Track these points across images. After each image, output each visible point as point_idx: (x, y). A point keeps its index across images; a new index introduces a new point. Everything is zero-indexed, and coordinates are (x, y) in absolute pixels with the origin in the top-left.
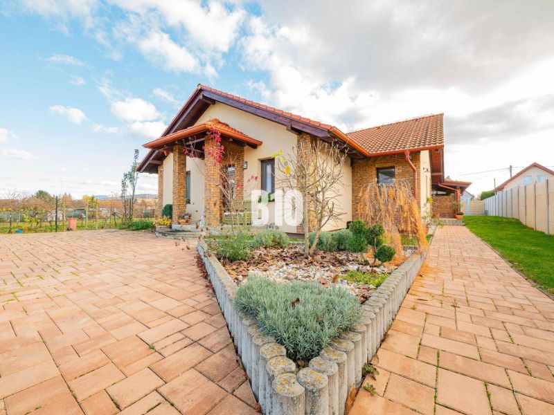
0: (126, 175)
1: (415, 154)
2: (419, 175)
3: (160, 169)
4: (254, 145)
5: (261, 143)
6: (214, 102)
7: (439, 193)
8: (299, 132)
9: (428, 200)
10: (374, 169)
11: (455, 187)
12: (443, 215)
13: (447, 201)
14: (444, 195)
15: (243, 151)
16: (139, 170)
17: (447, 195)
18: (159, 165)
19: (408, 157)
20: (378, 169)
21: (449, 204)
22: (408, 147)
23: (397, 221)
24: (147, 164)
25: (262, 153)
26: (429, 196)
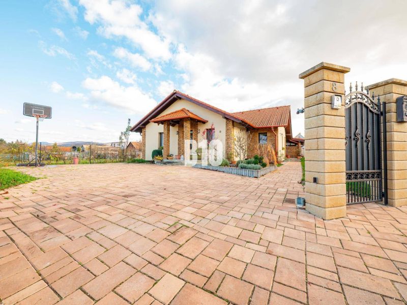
0: (122, 133)
1: (276, 128)
2: (278, 137)
3: (143, 131)
4: (204, 122)
5: (207, 121)
6: (180, 98)
7: (292, 144)
8: (227, 119)
9: (283, 149)
10: (258, 133)
11: (298, 142)
12: (292, 157)
13: (294, 149)
14: (293, 145)
15: (197, 125)
16: (132, 130)
17: (295, 146)
18: (142, 128)
19: (273, 129)
20: (259, 134)
21: (295, 150)
22: (273, 125)
23: (268, 156)
24: (137, 127)
25: (208, 126)
26: (284, 147)
